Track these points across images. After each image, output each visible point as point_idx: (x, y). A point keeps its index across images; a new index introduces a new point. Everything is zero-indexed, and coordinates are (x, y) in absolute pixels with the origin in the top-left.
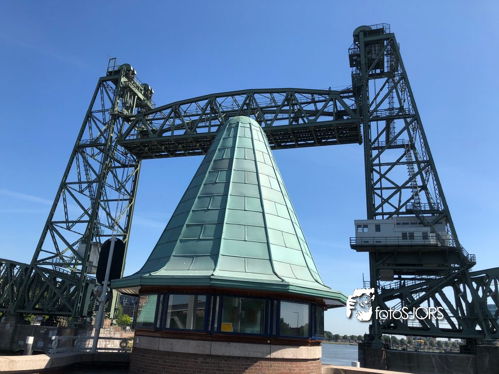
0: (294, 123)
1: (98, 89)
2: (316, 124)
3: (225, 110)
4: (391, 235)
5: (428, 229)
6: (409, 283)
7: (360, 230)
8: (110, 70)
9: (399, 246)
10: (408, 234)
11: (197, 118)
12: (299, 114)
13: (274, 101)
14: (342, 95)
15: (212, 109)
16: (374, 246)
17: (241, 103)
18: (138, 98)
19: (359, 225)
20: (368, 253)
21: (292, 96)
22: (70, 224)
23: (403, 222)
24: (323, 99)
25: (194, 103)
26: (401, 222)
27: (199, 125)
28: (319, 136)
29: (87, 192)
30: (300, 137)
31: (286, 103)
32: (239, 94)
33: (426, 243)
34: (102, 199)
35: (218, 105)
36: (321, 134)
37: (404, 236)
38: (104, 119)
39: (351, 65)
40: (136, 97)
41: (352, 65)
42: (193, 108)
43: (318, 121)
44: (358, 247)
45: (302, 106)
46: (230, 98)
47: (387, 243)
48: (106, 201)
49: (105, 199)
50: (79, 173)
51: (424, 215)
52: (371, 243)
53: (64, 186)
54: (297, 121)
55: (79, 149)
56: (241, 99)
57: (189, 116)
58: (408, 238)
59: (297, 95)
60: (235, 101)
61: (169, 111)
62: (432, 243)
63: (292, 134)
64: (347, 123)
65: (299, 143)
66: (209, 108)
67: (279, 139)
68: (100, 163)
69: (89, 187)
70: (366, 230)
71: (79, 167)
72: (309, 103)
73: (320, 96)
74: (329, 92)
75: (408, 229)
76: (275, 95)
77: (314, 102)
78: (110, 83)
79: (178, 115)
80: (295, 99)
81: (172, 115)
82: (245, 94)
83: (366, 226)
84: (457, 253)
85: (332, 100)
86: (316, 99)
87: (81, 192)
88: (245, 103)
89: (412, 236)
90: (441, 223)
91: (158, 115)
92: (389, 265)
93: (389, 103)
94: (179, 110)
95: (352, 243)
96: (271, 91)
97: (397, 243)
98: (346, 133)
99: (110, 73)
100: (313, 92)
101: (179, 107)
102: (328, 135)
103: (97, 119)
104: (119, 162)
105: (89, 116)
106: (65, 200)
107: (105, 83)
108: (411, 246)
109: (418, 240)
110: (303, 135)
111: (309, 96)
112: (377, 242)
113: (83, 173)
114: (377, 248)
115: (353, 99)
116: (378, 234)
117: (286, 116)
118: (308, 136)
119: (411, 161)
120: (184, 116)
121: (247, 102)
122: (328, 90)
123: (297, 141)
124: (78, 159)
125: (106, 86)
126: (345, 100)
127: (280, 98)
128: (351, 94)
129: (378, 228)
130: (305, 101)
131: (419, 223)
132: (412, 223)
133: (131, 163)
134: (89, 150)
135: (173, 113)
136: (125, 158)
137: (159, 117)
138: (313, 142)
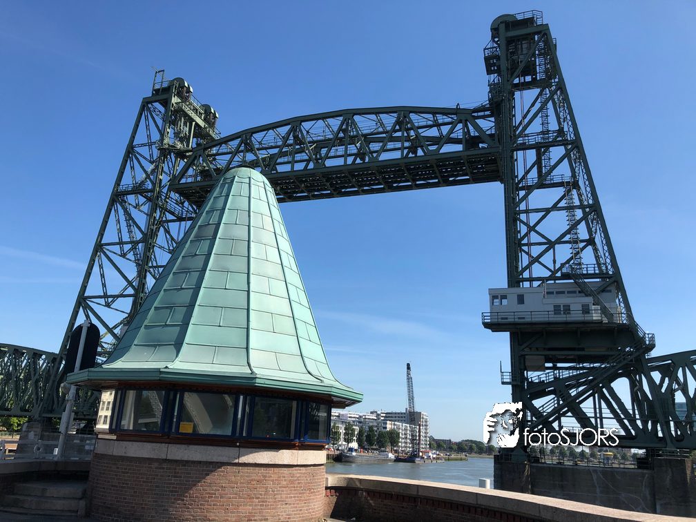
0: (411, 155)
1: (141, 114)
2: (438, 157)
3: (315, 139)
4: (539, 309)
5: (589, 300)
6: (566, 374)
7: (497, 302)
8: (157, 87)
9: (549, 324)
10: (562, 307)
11: (276, 151)
12: (417, 143)
13: (382, 124)
14: (475, 114)
15: (296, 137)
16: (515, 324)
17: (336, 129)
18: (197, 124)
19: (495, 296)
20: (509, 333)
21: (405, 117)
22: (110, 300)
23: (558, 290)
24: (450, 120)
25: (271, 131)
26: (554, 291)
27: (279, 160)
28: (445, 172)
29: (131, 256)
30: (418, 175)
31: (397, 127)
32: (333, 117)
33: (586, 318)
34: (150, 265)
35: (305, 133)
37: (557, 309)
38: (151, 155)
39: (487, 71)
40: (194, 123)
41: (489, 72)
42: (270, 137)
43: (441, 151)
44: (494, 326)
45: (420, 131)
46: (321, 121)
47: (533, 320)
48: (155, 267)
49: (155, 264)
50: (120, 231)
51: (586, 280)
52: (511, 320)
53: (99, 248)
54: (415, 152)
55: (118, 197)
56: (335, 123)
57: (266, 149)
58: (562, 312)
59: (413, 116)
60: (328, 126)
61: (237, 142)
62: (594, 318)
63: (406, 171)
64: (482, 154)
65: (418, 183)
66: (291, 137)
67: (390, 178)
68: (147, 215)
69: (133, 249)
70: (505, 302)
71: (118, 221)
72: (430, 127)
73: (445, 117)
74: (457, 111)
75: (562, 300)
76: (382, 116)
77: (437, 125)
78: (157, 105)
79: (250, 148)
80: (411, 122)
81: (242, 148)
82: (340, 116)
83: (504, 297)
84: (629, 332)
85: (460, 122)
86: (440, 121)
87: (123, 255)
88: (340, 129)
89: (567, 309)
90: (610, 291)
91: (224, 148)
92: (537, 349)
93: (543, 124)
94: (251, 141)
95: (485, 321)
96: (377, 111)
97: (547, 319)
98: (482, 168)
99: (157, 91)
100: (434, 112)
101: (251, 135)
102: (457, 171)
103: (141, 155)
104: (173, 213)
105: (130, 151)
106: (101, 267)
107: (150, 106)
108: (566, 323)
109: (576, 316)
110: (422, 172)
111: (430, 116)
112: (519, 318)
113: (125, 230)
114: (519, 327)
115: (493, 119)
116: (521, 308)
117: (398, 145)
118: (429, 174)
119: (572, 205)
120: (258, 149)
121: (344, 127)
122: (455, 107)
123: (414, 180)
124: (117, 211)
125: (152, 109)
126: (480, 122)
127: (389, 120)
128: (488, 113)
129: (521, 299)
130: (424, 124)
131: (579, 292)
132: (568, 292)
133: (189, 215)
134: (131, 199)
135: (243, 145)
136: (180, 209)
137: (225, 151)
138: (437, 181)
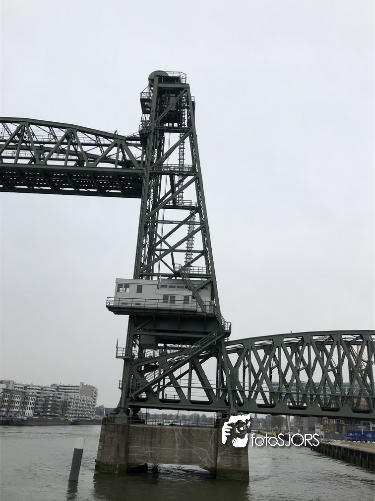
4: (151, 297)
5: (190, 293)
7: (121, 289)
9: (158, 310)
10: (169, 297)
12: (82, 158)
16: (132, 309)
17: (13, 132)
19: (121, 285)
20: (128, 316)
23: (170, 285)
24: (108, 142)
26: (168, 285)
28: (102, 184)
30: (80, 183)
31: (65, 141)
32: (11, 122)
33: (185, 307)
36: (103, 182)
37: (165, 299)
39: (142, 111)
41: (144, 112)
43: (98, 166)
44: (117, 310)
47: (146, 305)
51: (191, 279)
52: (129, 305)
56: (13, 128)
58: (169, 301)
60: (7, 129)
63: (69, 178)
64: (128, 173)
65: (80, 190)
70: (127, 290)
72: (94, 145)
73: (105, 139)
74: (114, 136)
75: (171, 292)
76: (54, 129)
77: (100, 145)
80: (76, 137)
82: (18, 122)
83: (127, 286)
84: (216, 321)
85: (116, 145)
86: (102, 142)
88: (16, 133)
89: (173, 299)
90: (207, 289)
95: (109, 304)
96: (49, 125)
97: (157, 306)
98: (131, 185)
100: (97, 134)
102: (113, 185)
108: (171, 310)
109: (179, 305)
112: (136, 304)
114: (135, 311)
115: (141, 148)
116: (139, 295)
118: (83, 183)
122: (113, 133)
123: (78, 187)
129: (140, 289)
131: (186, 287)
132: (178, 287)
138: (96, 190)
